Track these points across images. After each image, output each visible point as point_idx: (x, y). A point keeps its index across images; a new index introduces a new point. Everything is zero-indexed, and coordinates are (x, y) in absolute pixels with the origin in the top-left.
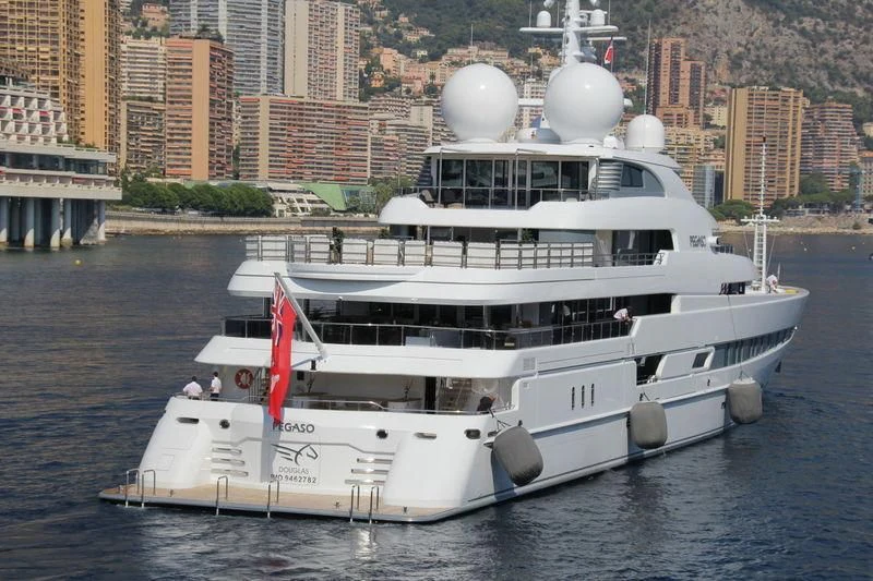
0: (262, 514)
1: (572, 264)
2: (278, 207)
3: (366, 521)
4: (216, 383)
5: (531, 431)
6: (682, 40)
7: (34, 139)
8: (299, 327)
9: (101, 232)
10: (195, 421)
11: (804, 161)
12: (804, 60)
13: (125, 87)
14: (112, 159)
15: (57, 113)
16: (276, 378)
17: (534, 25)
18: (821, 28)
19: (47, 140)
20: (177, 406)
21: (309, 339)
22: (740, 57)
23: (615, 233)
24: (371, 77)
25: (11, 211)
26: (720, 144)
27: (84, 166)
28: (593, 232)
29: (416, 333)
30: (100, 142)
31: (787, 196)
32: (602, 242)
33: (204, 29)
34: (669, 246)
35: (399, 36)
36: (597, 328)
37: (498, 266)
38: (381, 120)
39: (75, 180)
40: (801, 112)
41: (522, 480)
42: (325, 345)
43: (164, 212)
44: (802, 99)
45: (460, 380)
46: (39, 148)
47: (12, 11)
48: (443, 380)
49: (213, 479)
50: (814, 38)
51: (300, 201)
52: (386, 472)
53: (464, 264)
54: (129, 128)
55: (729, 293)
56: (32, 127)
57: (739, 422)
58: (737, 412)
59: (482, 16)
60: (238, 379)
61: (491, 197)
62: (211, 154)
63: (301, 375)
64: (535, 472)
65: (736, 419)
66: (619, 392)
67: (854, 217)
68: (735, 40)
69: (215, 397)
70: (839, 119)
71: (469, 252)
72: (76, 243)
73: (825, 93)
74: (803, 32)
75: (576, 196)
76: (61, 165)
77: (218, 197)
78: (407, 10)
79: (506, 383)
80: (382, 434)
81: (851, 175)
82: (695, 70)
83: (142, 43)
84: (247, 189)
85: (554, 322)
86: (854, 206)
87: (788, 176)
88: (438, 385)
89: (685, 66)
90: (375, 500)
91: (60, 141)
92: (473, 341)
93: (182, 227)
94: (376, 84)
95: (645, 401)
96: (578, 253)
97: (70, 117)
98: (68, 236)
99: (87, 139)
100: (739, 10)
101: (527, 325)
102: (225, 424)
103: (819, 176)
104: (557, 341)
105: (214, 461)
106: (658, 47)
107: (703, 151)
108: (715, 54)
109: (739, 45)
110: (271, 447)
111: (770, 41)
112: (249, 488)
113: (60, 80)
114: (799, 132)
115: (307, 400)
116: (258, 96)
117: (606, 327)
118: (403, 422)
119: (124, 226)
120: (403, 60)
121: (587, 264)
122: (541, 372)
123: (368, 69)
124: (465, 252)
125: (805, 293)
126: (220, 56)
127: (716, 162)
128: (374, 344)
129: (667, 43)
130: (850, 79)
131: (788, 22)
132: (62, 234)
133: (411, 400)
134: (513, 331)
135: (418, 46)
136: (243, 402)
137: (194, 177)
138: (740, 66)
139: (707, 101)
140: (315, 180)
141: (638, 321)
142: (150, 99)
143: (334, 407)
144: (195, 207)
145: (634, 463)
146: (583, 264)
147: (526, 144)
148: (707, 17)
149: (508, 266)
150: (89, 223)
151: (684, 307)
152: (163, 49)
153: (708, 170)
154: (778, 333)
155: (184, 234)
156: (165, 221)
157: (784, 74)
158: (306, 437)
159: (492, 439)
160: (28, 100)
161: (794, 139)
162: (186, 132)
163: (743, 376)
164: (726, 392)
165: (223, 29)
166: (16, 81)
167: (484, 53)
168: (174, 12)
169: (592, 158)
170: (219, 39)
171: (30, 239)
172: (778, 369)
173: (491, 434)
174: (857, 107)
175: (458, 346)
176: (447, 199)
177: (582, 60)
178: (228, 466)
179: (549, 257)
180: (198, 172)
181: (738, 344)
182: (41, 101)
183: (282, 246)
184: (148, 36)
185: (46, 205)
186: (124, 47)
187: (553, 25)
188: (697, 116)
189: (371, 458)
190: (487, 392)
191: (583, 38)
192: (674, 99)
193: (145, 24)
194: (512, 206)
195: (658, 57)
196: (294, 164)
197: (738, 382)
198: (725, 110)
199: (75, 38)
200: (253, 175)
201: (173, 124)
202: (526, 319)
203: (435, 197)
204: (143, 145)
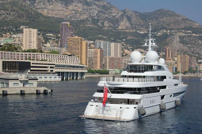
0: (103, 120)
1: (150, 81)
2: (110, 73)
3: (118, 121)
4: (96, 100)
5: (144, 107)
6: (170, 48)
7: (76, 64)
8: (108, 91)
9: (85, 77)
10: (93, 105)
11: (189, 66)
12: (189, 51)
13: (88, 56)
14: (86, 66)
15: (79, 60)
16: (104, 99)
17: (144, 45)
18: (191, 46)
19: (77, 64)
20: (90, 103)
21: (110, 93)
22: (179, 50)
23: (157, 76)
24: (123, 54)
25: (72, 74)
26: (176, 63)
27: (82, 67)
28: (154, 76)
29: (126, 92)
30: (85, 64)
31: (186, 71)
32: (155, 78)
33: (99, 47)
34: (166, 78)
35: (127, 48)
36: (154, 91)
37: (139, 82)
38: (125, 60)
39: (81, 69)
40: (188, 58)
41: (143, 115)
42: (112, 94)
43: (93, 74)
44: (188, 56)
45: (133, 99)
46: (76, 65)
47: (73, 46)
48: (130, 99)
49: (95, 114)
50: (190, 48)
51: (113, 72)
52: (121, 114)
53: (133, 81)
54: (89, 62)
55: (175, 85)
56: (75, 62)
57: (177, 106)
58: (177, 104)
59: (140, 45)
60: (99, 99)
61: (138, 71)
62: (100, 65)
63: (109, 98)
64: (145, 114)
65: (177, 105)
66: (158, 101)
67: (197, 74)
68: (178, 48)
69: (96, 102)
70: (194, 59)
71: (134, 79)
72: (81, 78)
73: (192, 56)
74: (188, 47)
75: (151, 71)
76: (79, 67)
77: (101, 71)
78: (129, 44)
79: (140, 100)
80: (121, 108)
81: (196, 68)
82: (172, 52)
83: (91, 50)
84: (105, 70)
85: (148, 90)
86: (197, 72)
87: (187, 68)
88: (130, 100)
89: (170, 52)
90: (120, 118)
91: (79, 64)
92: (135, 93)
93: (96, 76)
94: (124, 55)
95: (162, 102)
96: (151, 79)
97: (80, 60)
98: (80, 77)
99: (83, 64)
100: (178, 43)
101: (143, 91)
102: (97, 106)
103: (191, 68)
104: (148, 93)
105: (95, 111)
106: (166, 49)
107: (173, 64)
108: (175, 50)
109: (179, 48)
110: (104, 109)
111: (183, 48)
112: (100, 116)
113: (79, 55)
114: (188, 61)
115: (109, 102)
116: (107, 57)
117: (156, 91)
118: (124, 106)
119: (88, 76)
120: (128, 51)
121: (153, 81)
122: (146, 98)
123: (123, 53)
124: (133, 79)
125: (187, 85)
126: (101, 51)
127: (176, 66)
128: (120, 94)
129: (168, 48)
130: (196, 54)
131: (186, 45)
132: (79, 77)
133: (125, 102)
134: (141, 92)
135: (130, 49)
136: (100, 102)
137: (98, 69)
138: (179, 52)
139: (174, 57)
140: (115, 69)
141: (161, 90)
142: (91, 58)
143: (114, 103)
144: (98, 73)
145: (161, 112)
146: (152, 81)
147: (143, 63)
148: (173, 44)
149: (140, 82)
150: (83, 75)
151: (168, 88)
152: (93, 50)
153: (174, 67)
154: (183, 92)
155: (96, 77)
156: (94, 75)
157: (185, 53)
158: (109, 108)
159: (138, 109)
160: (75, 58)
161: (187, 62)
162: (97, 62)
163: (178, 98)
164: (175, 101)
165: (102, 47)
166: (73, 56)
167: (140, 50)
168: (95, 45)
169: (153, 65)
170: (101, 49)
171: (75, 78)
172: (183, 97)
173: (138, 108)
174: (197, 58)
175: (133, 94)
176: (131, 71)
177: (152, 50)
178: (97, 112)
179: (147, 80)
180: (98, 68)
181: (177, 93)
182: (77, 58)
183: (106, 79)
184: (91, 49)
185: (77, 73)
186: (88, 50)
187: (147, 45)
188: (172, 59)
189: (119, 111)
190: (137, 101)
191: (152, 47)
192: (169, 56)
193: (91, 47)
194: (141, 72)
195: (166, 50)
196: (112, 66)
197: (177, 99)
198: (177, 58)
199: (81, 49)
200: (106, 68)
201: (95, 61)
202: (143, 90)
203: (129, 71)
204: (90, 64)
